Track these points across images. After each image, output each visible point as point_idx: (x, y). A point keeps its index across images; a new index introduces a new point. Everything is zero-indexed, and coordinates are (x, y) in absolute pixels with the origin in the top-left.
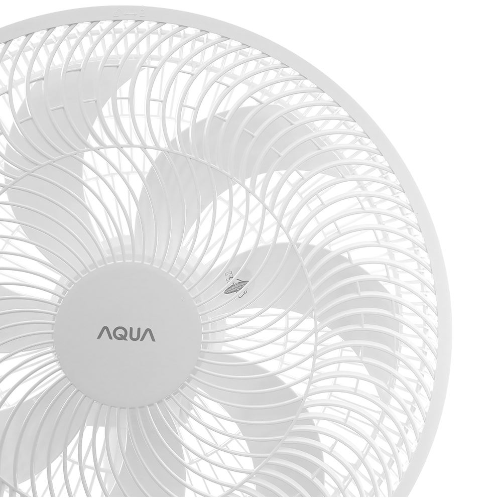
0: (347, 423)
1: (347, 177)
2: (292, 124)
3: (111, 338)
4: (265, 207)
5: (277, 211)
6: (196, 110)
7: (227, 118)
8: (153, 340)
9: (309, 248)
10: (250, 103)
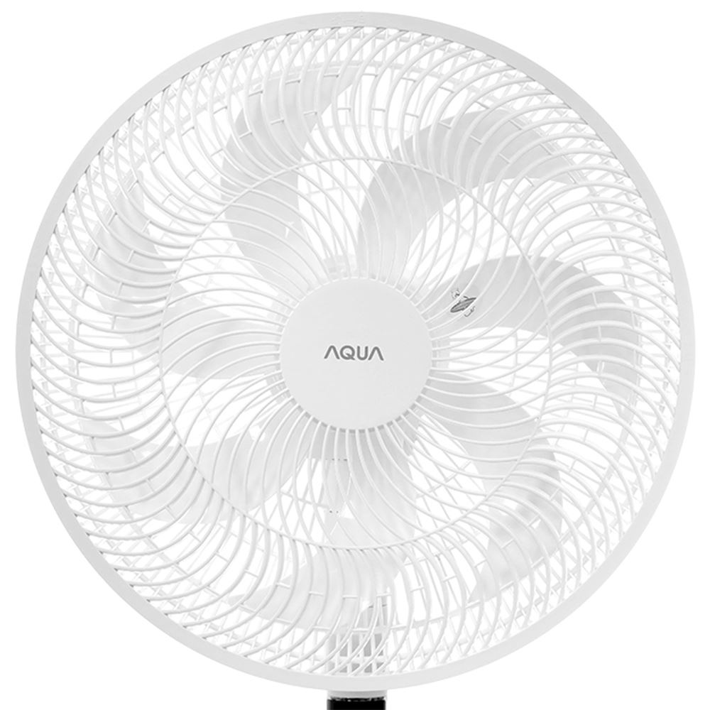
0: (586, 442)
1: (580, 183)
2: (520, 129)
3: (338, 358)
4: (494, 218)
5: (506, 221)
6: (419, 118)
7: (451, 125)
8: (382, 359)
9: (540, 260)
10: (475, 108)
